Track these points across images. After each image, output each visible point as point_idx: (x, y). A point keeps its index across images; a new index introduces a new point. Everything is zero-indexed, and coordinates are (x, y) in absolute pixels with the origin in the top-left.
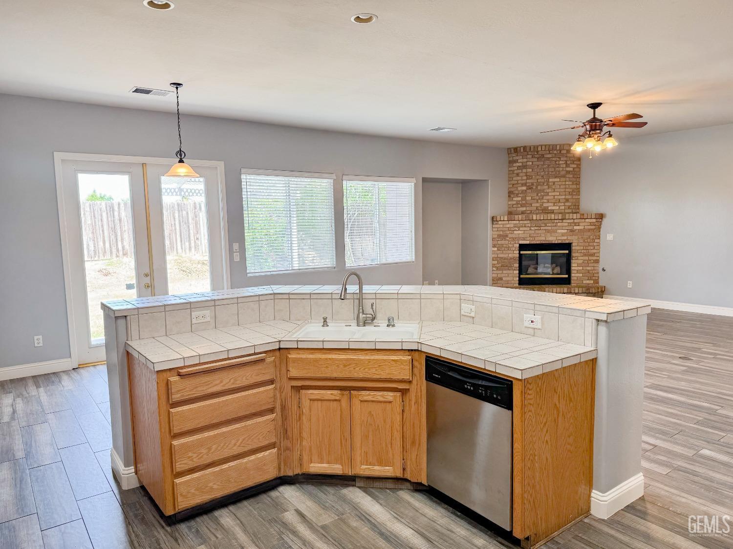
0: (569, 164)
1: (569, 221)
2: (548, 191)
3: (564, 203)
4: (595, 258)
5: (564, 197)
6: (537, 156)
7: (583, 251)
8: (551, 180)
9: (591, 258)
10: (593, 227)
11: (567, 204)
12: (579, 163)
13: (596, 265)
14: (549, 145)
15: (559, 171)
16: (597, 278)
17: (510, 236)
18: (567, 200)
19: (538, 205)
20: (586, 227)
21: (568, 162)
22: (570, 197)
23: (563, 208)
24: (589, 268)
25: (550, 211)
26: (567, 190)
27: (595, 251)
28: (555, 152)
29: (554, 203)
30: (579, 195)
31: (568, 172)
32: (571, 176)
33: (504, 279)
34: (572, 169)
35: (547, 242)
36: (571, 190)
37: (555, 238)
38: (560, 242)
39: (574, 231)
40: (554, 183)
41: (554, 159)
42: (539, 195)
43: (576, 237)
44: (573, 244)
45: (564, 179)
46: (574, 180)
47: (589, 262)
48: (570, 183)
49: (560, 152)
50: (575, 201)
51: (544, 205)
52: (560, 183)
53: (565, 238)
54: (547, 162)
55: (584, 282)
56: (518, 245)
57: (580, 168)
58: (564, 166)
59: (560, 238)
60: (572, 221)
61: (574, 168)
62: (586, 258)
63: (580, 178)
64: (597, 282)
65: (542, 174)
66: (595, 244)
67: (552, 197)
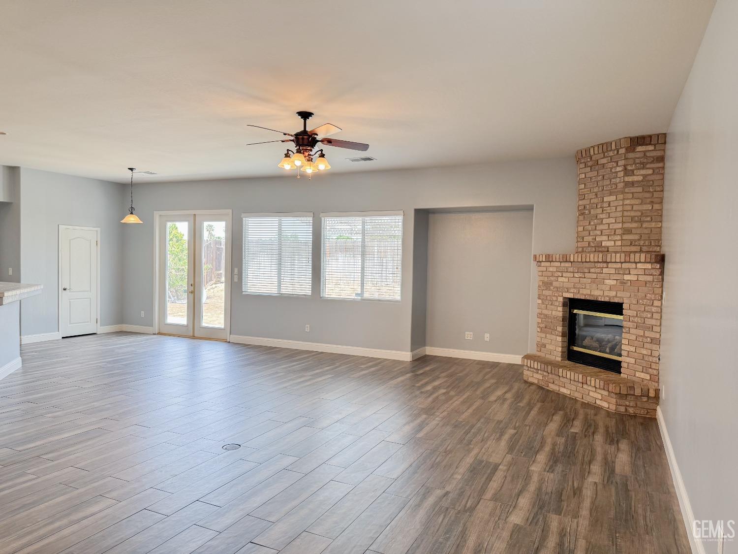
0: (633, 171)
1: (615, 265)
2: (601, 216)
3: (621, 235)
4: (653, 335)
5: (620, 225)
6: (590, 164)
7: (636, 319)
8: (606, 199)
9: (647, 334)
10: (650, 278)
11: (625, 237)
12: (660, 165)
13: (654, 347)
14: (602, 144)
15: (616, 184)
16: (655, 372)
17: (555, 284)
18: (628, 231)
19: (590, 239)
20: (641, 278)
21: (629, 168)
22: (634, 225)
23: (619, 243)
24: (645, 352)
25: (603, 249)
26: (626, 214)
27: (653, 322)
28: (611, 154)
29: (608, 236)
30: (661, 222)
31: (633, 184)
32: (640, 189)
33: (547, 346)
34: (641, 178)
35: (592, 299)
36: (639, 214)
37: (600, 293)
38: (607, 299)
39: (625, 283)
40: (610, 202)
41: (610, 165)
42: (592, 223)
43: (628, 294)
44: (624, 306)
45: (621, 197)
46: (648, 195)
47: (645, 340)
48: (638, 202)
49: (618, 152)
50: (646, 231)
51: (597, 239)
52: (616, 203)
53: (613, 293)
54: (601, 172)
55: (638, 374)
56: (561, 299)
57: (663, 174)
58: (622, 174)
59: (606, 293)
60: (619, 265)
61: (645, 176)
62: (641, 333)
63: (662, 191)
64: (655, 378)
65: (595, 190)
66: (654, 309)
67: (606, 227)
